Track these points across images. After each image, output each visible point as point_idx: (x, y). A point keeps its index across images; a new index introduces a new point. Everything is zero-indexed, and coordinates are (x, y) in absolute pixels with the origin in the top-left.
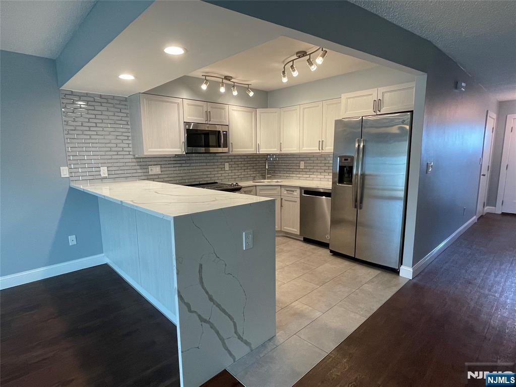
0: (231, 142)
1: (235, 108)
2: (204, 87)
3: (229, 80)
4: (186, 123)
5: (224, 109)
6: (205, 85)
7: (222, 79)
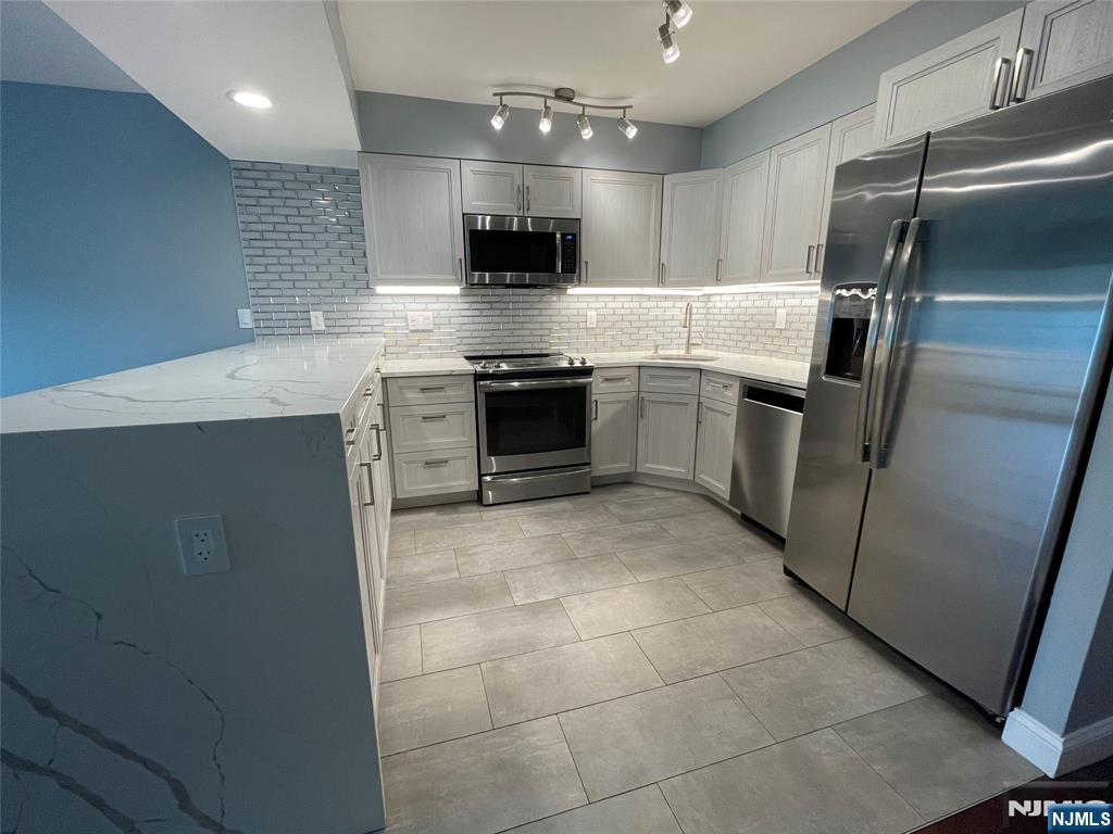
0: (584, 258)
1: (600, 175)
2: (497, 123)
3: (569, 100)
4: (468, 218)
5: (569, 179)
6: (499, 119)
7: (546, 97)
